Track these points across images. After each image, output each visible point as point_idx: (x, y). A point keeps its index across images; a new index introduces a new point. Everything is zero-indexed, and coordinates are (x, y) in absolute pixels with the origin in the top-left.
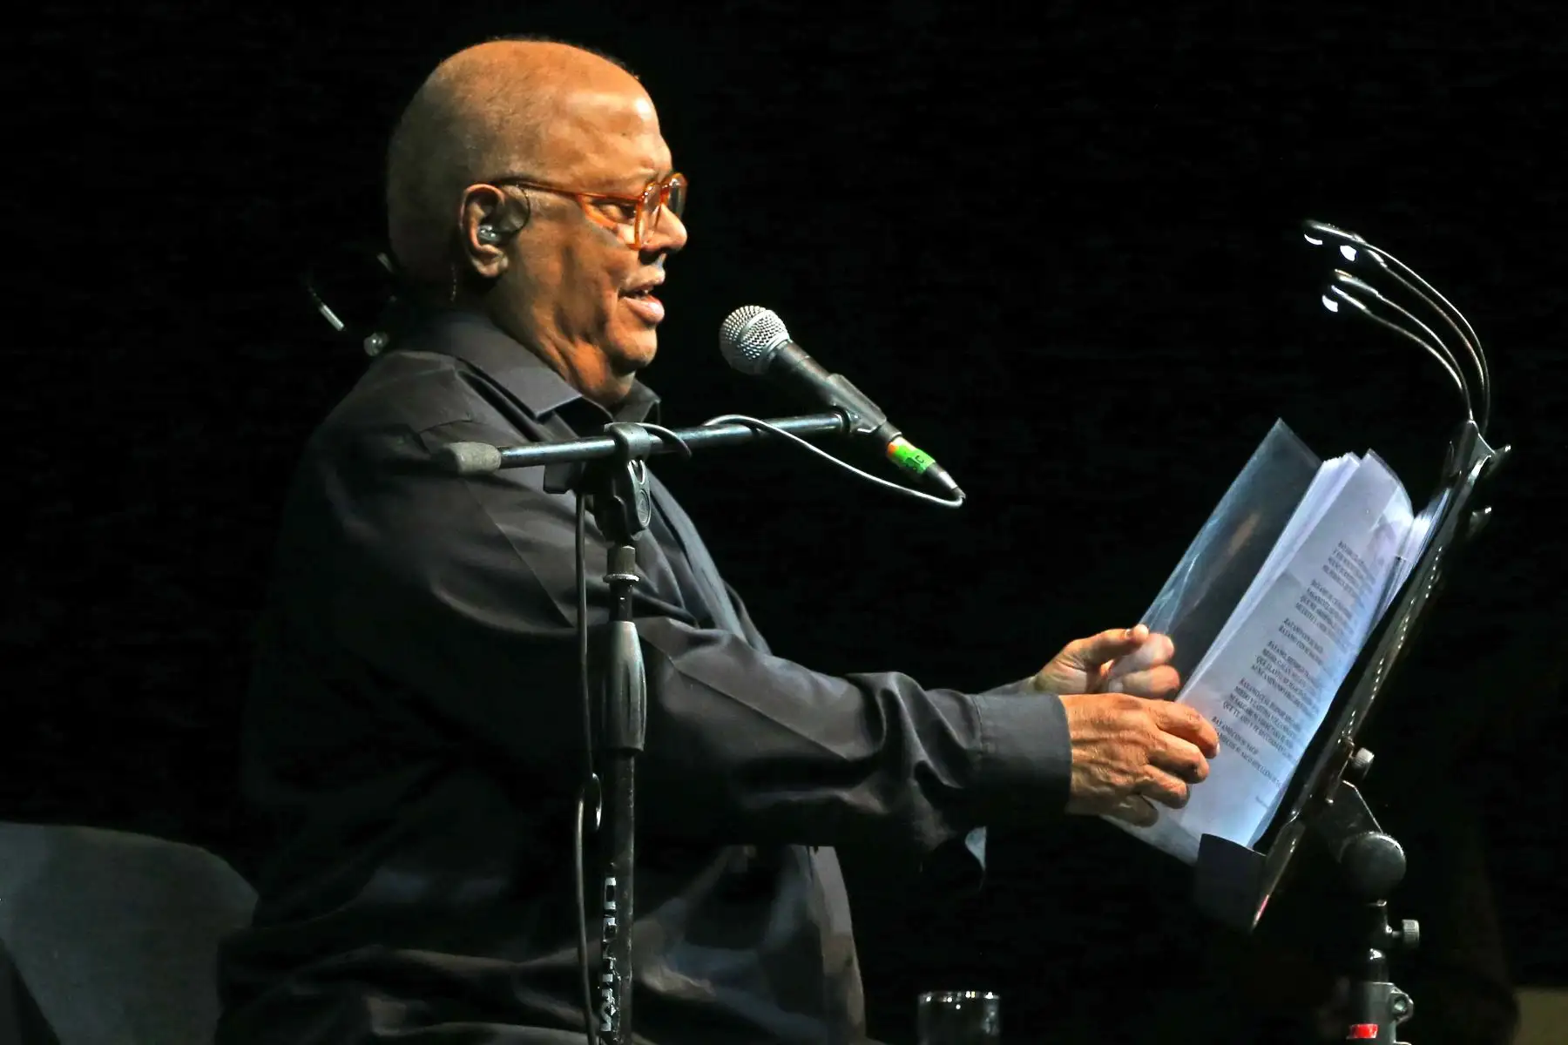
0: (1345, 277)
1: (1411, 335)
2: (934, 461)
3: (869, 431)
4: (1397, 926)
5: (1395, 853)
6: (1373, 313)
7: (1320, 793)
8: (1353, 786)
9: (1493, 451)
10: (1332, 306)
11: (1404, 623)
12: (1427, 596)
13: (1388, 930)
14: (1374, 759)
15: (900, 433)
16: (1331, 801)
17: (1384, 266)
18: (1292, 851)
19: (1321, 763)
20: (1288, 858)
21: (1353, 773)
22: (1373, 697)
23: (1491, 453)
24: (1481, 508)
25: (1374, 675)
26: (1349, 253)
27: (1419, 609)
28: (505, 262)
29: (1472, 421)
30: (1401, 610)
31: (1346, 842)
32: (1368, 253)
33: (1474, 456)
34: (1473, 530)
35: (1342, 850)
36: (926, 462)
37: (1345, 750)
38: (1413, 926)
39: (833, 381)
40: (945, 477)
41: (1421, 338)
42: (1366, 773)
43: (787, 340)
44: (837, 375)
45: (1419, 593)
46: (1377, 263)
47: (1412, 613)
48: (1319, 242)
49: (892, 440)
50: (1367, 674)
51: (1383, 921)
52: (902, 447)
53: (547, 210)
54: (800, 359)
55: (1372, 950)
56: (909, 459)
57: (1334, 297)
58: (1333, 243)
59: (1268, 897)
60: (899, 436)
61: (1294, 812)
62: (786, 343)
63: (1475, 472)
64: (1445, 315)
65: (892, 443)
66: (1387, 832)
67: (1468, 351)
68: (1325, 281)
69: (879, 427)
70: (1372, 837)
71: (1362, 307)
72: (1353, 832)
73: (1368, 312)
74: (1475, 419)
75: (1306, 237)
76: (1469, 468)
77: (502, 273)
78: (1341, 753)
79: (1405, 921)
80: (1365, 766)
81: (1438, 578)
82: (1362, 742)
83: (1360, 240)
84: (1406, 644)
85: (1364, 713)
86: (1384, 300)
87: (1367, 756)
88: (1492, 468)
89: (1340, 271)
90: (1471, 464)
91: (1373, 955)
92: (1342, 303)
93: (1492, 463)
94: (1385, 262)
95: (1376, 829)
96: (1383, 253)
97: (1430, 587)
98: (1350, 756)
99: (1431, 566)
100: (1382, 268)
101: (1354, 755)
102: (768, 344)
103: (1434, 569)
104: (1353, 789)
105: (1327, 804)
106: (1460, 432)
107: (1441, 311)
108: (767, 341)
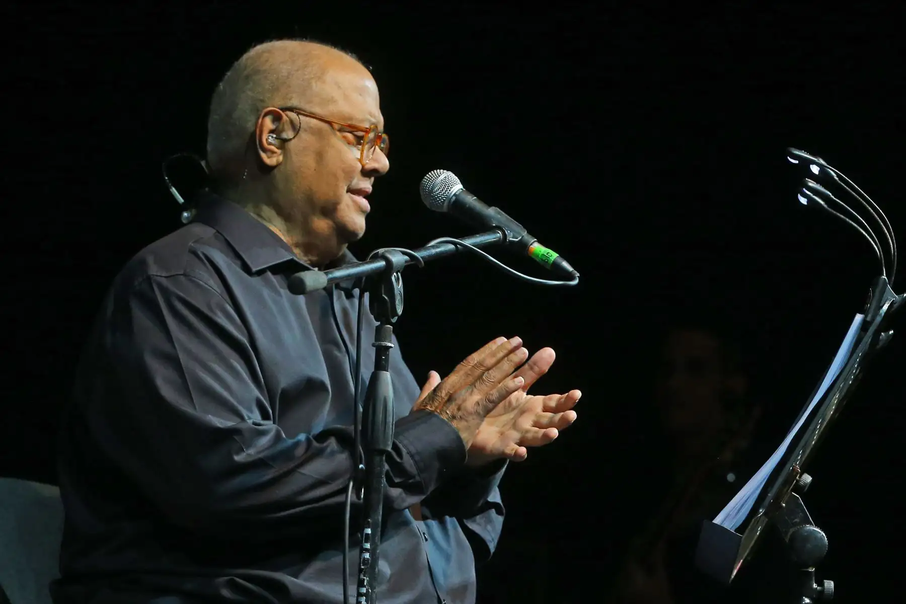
0: (812, 184)
1: (851, 222)
2: (558, 255)
3: (517, 240)
4: (821, 584)
5: (822, 539)
6: (828, 206)
7: (778, 498)
8: (798, 496)
9: (897, 296)
10: (803, 201)
11: (835, 400)
12: (850, 382)
13: (815, 586)
14: (812, 480)
15: (535, 240)
16: (784, 505)
17: (837, 179)
18: (758, 534)
19: (780, 480)
20: (756, 537)
21: (798, 489)
22: (813, 443)
23: (895, 298)
24: (887, 331)
25: (815, 429)
26: (815, 169)
27: (845, 390)
28: (281, 158)
29: (884, 277)
30: (835, 389)
31: (792, 530)
32: (827, 170)
33: (884, 299)
34: (881, 344)
35: (789, 536)
36: (554, 256)
37: (795, 474)
38: (830, 585)
39: (492, 212)
40: (565, 264)
41: (857, 224)
42: (806, 489)
43: (462, 189)
44: (494, 207)
45: (846, 380)
46: (833, 177)
47: (840, 393)
48: (797, 162)
49: (531, 244)
50: (811, 428)
51: (812, 580)
52: (538, 248)
53: (311, 128)
54: (471, 200)
55: (804, 598)
56: (543, 255)
57: (805, 195)
58: (806, 163)
59: (742, 561)
60: (536, 241)
61: (761, 510)
62: (461, 190)
63: (885, 307)
64: (872, 211)
65: (531, 246)
66: (817, 525)
67: (885, 234)
68: (799, 186)
69: (523, 237)
70: (808, 528)
71: (822, 203)
72: (795, 524)
73: (826, 206)
74: (886, 276)
75: (788, 158)
76: (881, 305)
77: (278, 165)
78: (792, 475)
79: (825, 581)
80: (806, 484)
81: (858, 371)
82: (805, 469)
83: (822, 162)
84: (836, 411)
85: (808, 451)
86: (834, 198)
87: (807, 479)
88: (895, 306)
89: (809, 180)
90: (882, 302)
91: (805, 601)
92: (810, 199)
93: (895, 304)
94: (837, 177)
95: (811, 524)
96: (837, 171)
97: (852, 377)
98: (797, 478)
99: (854, 365)
100: (836, 180)
101: (800, 477)
102: (450, 192)
103: (856, 366)
104: (798, 498)
105: (782, 506)
106: (876, 284)
107: (870, 208)
108: (450, 190)
